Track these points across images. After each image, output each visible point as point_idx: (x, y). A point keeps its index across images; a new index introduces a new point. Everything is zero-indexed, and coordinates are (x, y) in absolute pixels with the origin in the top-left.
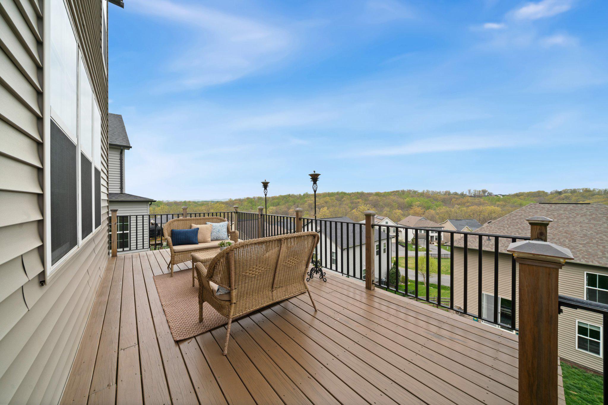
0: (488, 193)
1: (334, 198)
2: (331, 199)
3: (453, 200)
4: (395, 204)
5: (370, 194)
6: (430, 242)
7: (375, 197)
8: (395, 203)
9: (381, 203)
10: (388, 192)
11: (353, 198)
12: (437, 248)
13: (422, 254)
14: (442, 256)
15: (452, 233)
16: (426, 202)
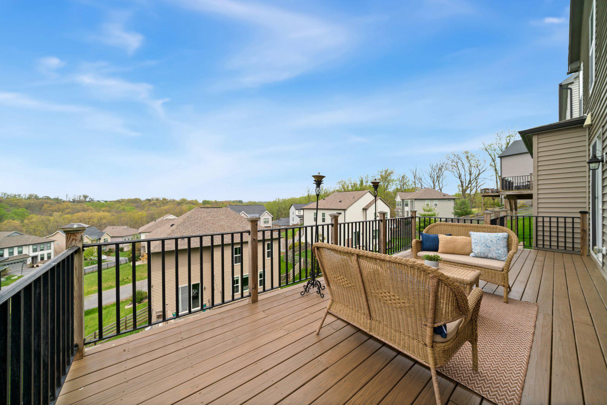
0: (90, 199)
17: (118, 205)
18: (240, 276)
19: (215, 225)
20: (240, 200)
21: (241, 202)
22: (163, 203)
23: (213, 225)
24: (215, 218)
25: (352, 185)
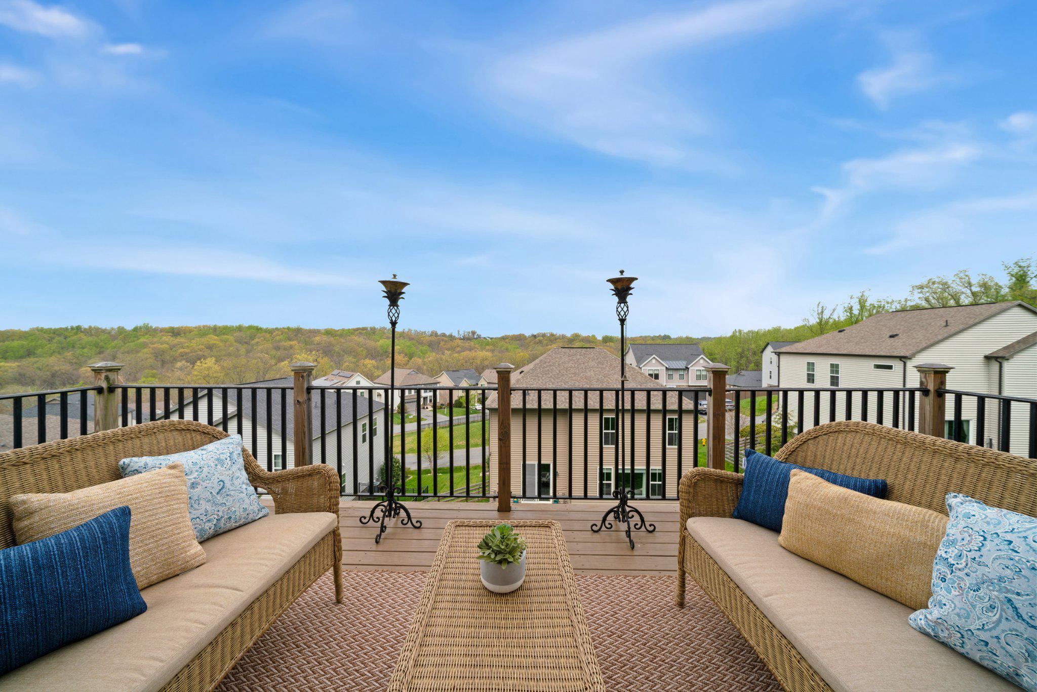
0: (477, 335)
1: (231, 338)
2: (222, 341)
3: (442, 343)
4: (362, 351)
5: (315, 332)
6: (422, 407)
7: (325, 338)
8: (362, 349)
9: (336, 349)
10: (349, 329)
11: (278, 338)
12: (432, 414)
13: (411, 427)
14: (454, 422)
15: (451, 390)
16: (408, 346)
17: (503, 343)
18: (613, 468)
19: (577, 376)
20: (667, 334)
21: (667, 337)
22: (551, 341)
23: (575, 376)
24: (580, 364)
25: (975, 289)
